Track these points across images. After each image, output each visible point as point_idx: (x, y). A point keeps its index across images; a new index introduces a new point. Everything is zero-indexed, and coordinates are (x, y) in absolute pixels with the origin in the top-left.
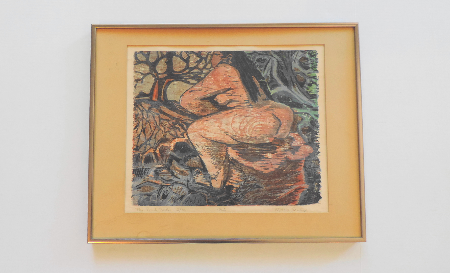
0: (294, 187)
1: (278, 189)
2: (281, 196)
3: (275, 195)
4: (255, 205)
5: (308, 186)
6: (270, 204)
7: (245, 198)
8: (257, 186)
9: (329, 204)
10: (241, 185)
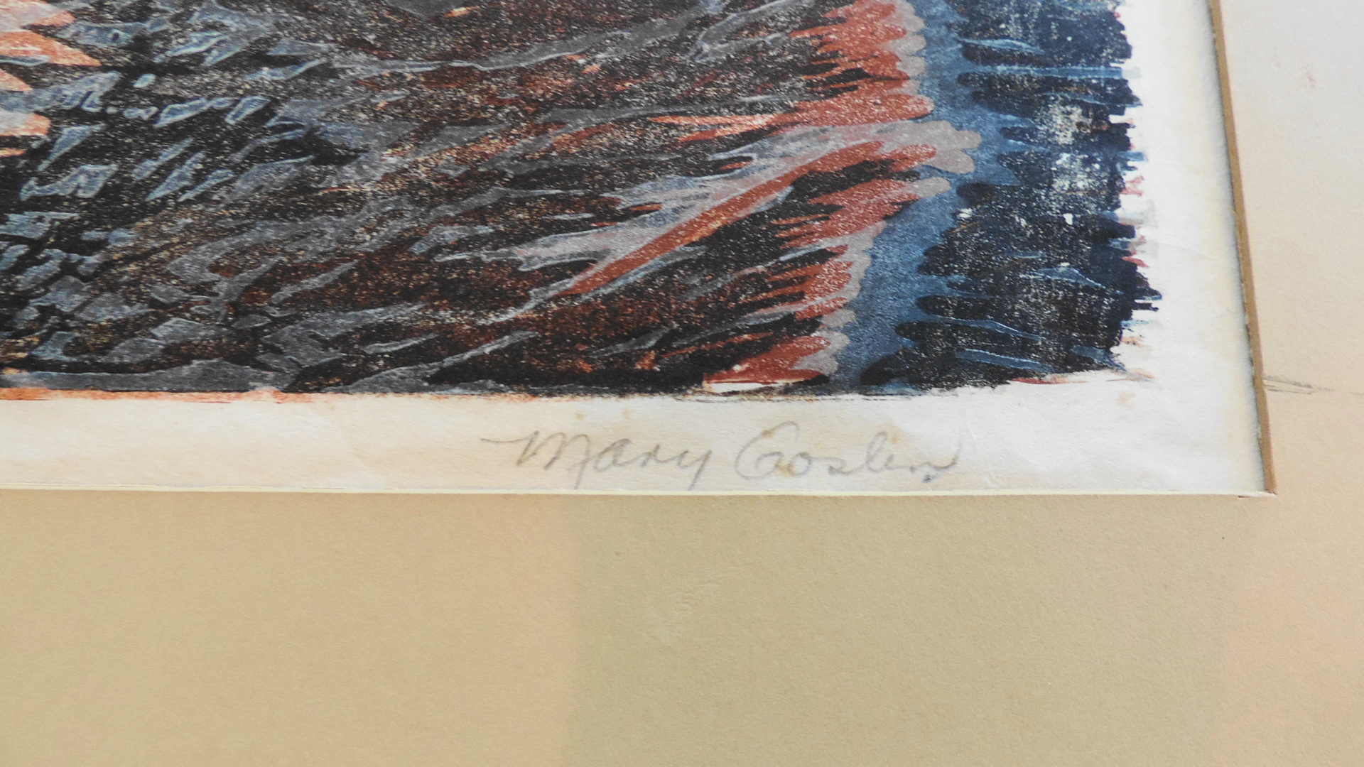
0: (779, 149)
1: (573, 174)
2: (600, 267)
3: (521, 253)
4: (241, 387)
5: (971, 139)
6: (445, 380)
7: (103, 280)
8: (288, 136)
9: (1257, 383)
10: (78, 115)
